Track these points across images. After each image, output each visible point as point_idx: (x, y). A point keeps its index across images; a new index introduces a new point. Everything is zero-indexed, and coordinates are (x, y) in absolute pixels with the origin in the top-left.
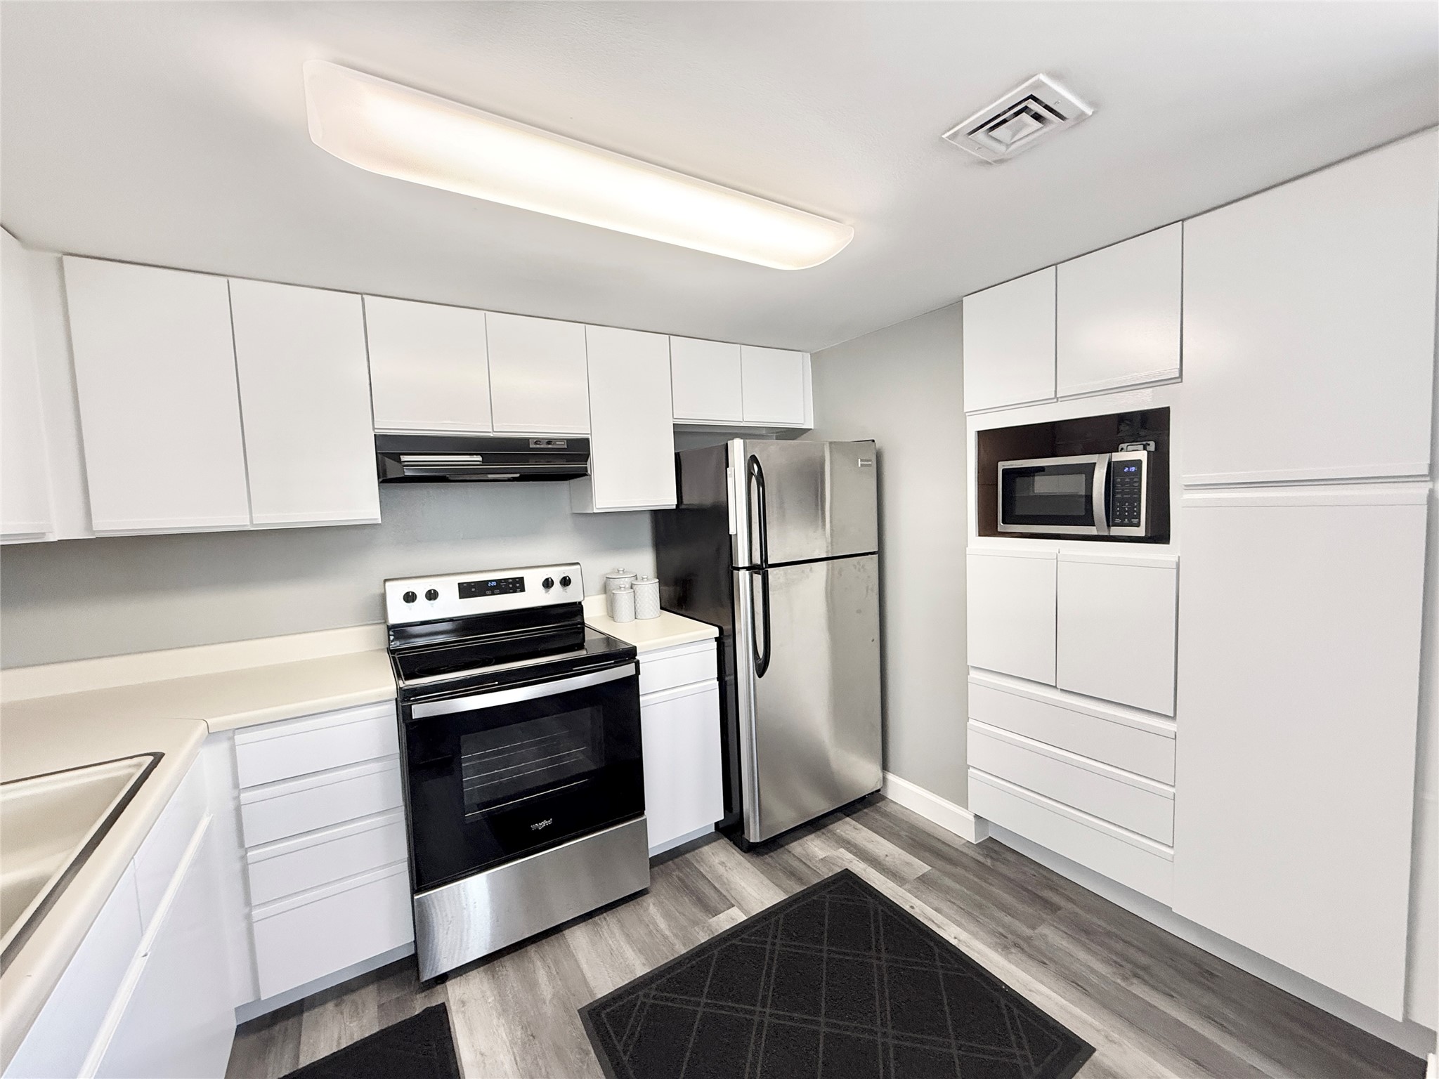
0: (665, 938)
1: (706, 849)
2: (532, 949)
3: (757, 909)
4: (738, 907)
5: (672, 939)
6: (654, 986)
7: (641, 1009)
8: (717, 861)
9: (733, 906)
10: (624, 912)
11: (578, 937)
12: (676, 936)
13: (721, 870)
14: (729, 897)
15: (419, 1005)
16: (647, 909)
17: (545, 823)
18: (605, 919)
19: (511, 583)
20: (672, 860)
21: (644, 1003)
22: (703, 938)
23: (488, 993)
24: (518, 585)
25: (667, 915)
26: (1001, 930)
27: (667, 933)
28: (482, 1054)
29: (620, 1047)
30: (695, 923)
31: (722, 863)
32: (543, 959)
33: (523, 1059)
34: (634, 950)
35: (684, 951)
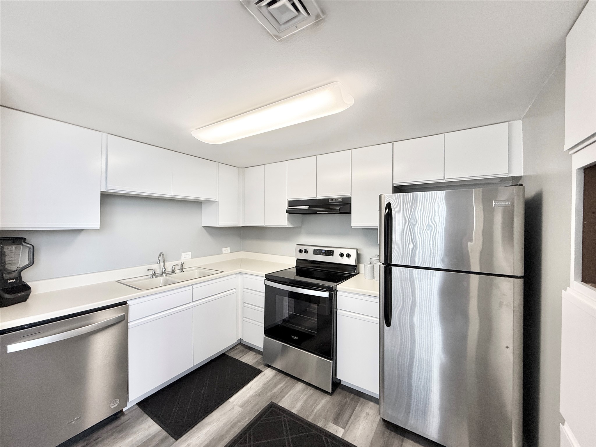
0: (312, 412)
1: (372, 404)
2: (289, 378)
3: (349, 439)
4: (345, 431)
5: (313, 414)
6: (289, 417)
7: (278, 418)
8: (368, 411)
9: (344, 428)
10: (317, 392)
11: (300, 386)
12: (315, 415)
13: (363, 415)
14: (348, 425)
15: (260, 367)
16: (322, 399)
18: (311, 390)
19: (329, 252)
21: (281, 418)
22: (320, 424)
24: (331, 253)
25: (323, 408)
27: (315, 411)
28: (250, 388)
29: (262, 419)
30: (326, 418)
31: (368, 414)
32: (286, 383)
33: (252, 397)
34: (302, 405)
35: (309, 420)
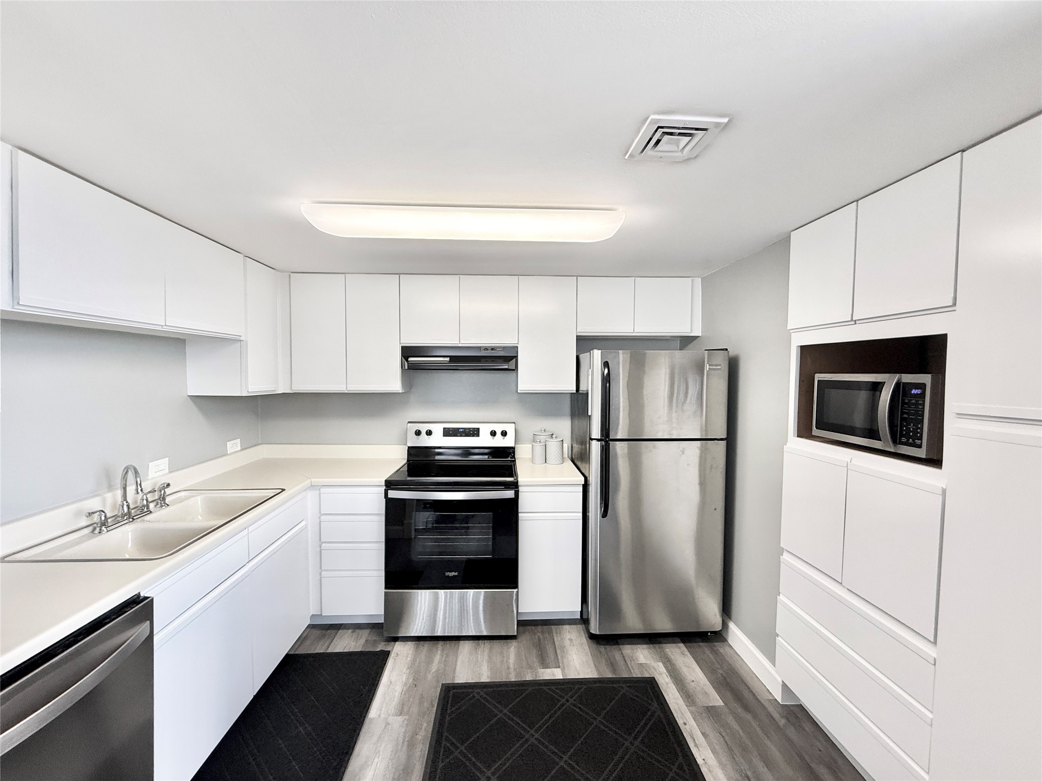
0: (508, 668)
1: (567, 627)
2: (441, 643)
3: (572, 675)
4: (561, 670)
5: (512, 670)
6: (485, 690)
7: (470, 699)
8: (568, 637)
9: (559, 668)
10: (497, 644)
11: (466, 647)
12: (515, 669)
13: (567, 643)
14: (560, 661)
15: (381, 647)
16: (509, 648)
17: (453, 574)
18: (485, 643)
19: (471, 431)
20: (542, 625)
21: (474, 696)
22: (529, 677)
23: (410, 656)
24: (476, 432)
25: (518, 655)
26: (749, 774)
27: (511, 666)
28: (391, 682)
29: (449, 711)
30: (531, 668)
31: (571, 640)
32: (443, 650)
33: (405, 694)
34: (488, 667)
35: (513, 680)
